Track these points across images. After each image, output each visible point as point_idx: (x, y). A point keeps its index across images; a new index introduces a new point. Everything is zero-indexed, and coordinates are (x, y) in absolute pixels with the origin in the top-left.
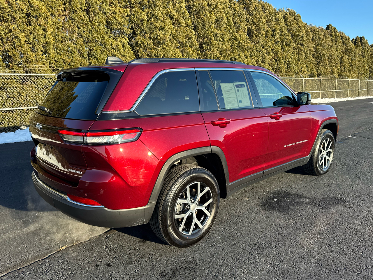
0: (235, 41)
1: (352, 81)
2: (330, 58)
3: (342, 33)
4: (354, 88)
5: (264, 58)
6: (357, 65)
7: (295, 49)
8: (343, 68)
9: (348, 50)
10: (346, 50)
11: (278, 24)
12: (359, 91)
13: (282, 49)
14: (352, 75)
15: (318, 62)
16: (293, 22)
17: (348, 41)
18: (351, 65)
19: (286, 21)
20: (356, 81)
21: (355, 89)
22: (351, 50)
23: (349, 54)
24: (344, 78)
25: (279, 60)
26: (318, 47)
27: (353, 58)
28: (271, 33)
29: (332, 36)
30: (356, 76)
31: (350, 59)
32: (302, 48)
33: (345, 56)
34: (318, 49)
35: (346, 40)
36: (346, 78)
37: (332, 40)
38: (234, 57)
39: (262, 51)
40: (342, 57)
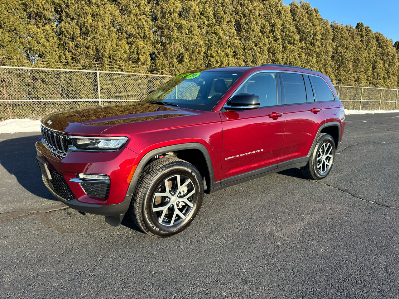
0: (214, 35)
1: (387, 91)
2: (356, 62)
3: (379, 34)
4: (389, 99)
5: (255, 58)
6: (396, 73)
7: (304, 48)
8: (376, 75)
9: (385, 53)
10: (382, 54)
11: (280, 18)
12: (396, 103)
13: (282, 48)
14: (388, 84)
15: (339, 66)
16: (304, 16)
17: (386, 44)
18: (388, 72)
19: (293, 15)
20: (394, 91)
21: (391, 100)
22: (388, 54)
23: (385, 59)
24: (375, 87)
25: (277, 61)
26: (339, 48)
27: (391, 63)
28: (268, 27)
29: (362, 36)
30: (393, 84)
31: (387, 65)
32: (312, 48)
33: (380, 61)
34: (340, 51)
35: (383, 42)
36: (379, 87)
37: (362, 41)
38: (211, 54)
39: (254, 50)
40: (375, 62)
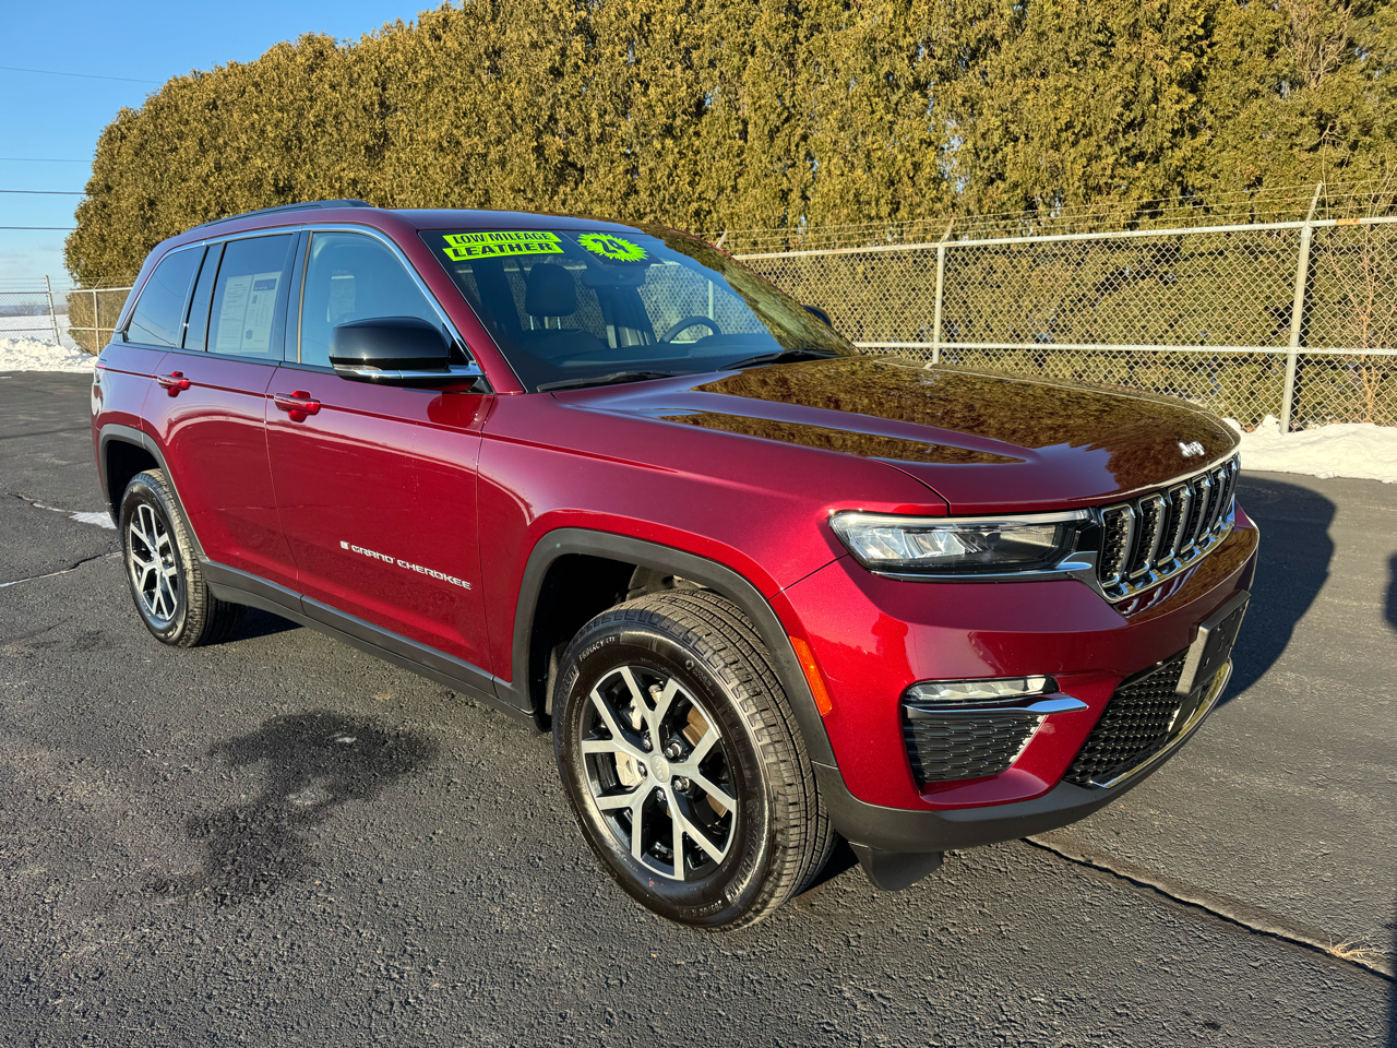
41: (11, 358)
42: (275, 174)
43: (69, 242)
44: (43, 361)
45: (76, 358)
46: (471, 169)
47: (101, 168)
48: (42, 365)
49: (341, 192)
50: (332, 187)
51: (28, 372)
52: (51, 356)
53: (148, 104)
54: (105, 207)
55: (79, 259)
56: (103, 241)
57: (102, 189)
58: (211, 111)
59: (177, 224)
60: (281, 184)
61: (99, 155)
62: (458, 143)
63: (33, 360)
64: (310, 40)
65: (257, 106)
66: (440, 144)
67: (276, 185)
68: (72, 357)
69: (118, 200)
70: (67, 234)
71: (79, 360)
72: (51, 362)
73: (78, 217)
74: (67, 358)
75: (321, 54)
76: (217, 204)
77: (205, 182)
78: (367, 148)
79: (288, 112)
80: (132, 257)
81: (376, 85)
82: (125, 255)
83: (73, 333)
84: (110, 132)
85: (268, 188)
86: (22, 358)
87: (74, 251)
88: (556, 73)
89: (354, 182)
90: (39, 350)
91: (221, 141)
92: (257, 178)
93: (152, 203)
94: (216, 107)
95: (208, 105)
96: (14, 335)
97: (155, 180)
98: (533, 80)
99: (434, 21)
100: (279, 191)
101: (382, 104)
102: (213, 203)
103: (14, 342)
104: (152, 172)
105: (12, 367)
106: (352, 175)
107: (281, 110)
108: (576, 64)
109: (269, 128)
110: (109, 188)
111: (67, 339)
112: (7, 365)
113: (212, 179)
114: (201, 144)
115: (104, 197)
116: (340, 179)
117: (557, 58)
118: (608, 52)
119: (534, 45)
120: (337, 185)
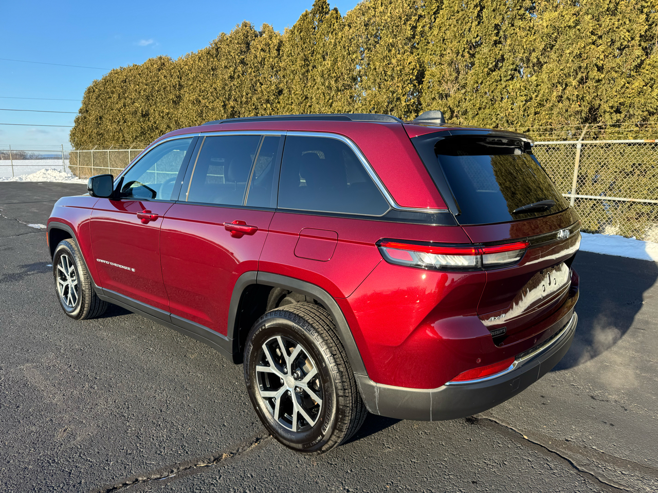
41: (45, 176)
42: (142, 109)
43: (71, 131)
44: (57, 178)
45: (69, 177)
46: (204, 112)
47: (85, 103)
48: (56, 180)
49: (163, 117)
50: (160, 115)
51: (50, 182)
52: (60, 176)
53: (102, 79)
54: (85, 118)
55: (75, 138)
56: (83, 131)
57: (85, 111)
58: (124, 83)
59: (108, 126)
60: (144, 113)
61: (85, 98)
62: (200, 101)
63: (53, 178)
64: (161, 58)
65: (139, 83)
66: (193, 102)
67: (142, 114)
68: (68, 177)
69: (90, 116)
70: (71, 129)
71: (71, 178)
72: (60, 178)
73: (75, 122)
74: (66, 177)
75: (164, 64)
76: (123, 119)
77: (119, 111)
78: (173, 101)
79: (149, 86)
80: (93, 139)
81: (178, 78)
82: (90, 138)
83: (70, 167)
84: (89, 89)
85: (139, 114)
86: (49, 176)
87: (73, 135)
88: (232, 78)
89: (168, 114)
90: (56, 174)
91: (126, 95)
92: (135, 110)
93: (101, 118)
94: (125, 82)
95: (123, 81)
96: (47, 167)
97: (102, 109)
98: (224, 80)
99: (200, 55)
100: (143, 116)
101: (179, 85)
102: (121, 119)
103: (47, 170)
104: (102, 106)
105: (45, 180)
106: (167, 111)
107: (146, 85)
108: (239, 75)
109: (142, 92)
110: (87, 111)
111: (68, 170)
112: (43, 179)
113: (122, 110)
114: (119, 96)
115: (85, 114)
116: (163, 112)
117: (232, 73)
118: (249, 71)
119: (226, 67)
120: (162, 114)
